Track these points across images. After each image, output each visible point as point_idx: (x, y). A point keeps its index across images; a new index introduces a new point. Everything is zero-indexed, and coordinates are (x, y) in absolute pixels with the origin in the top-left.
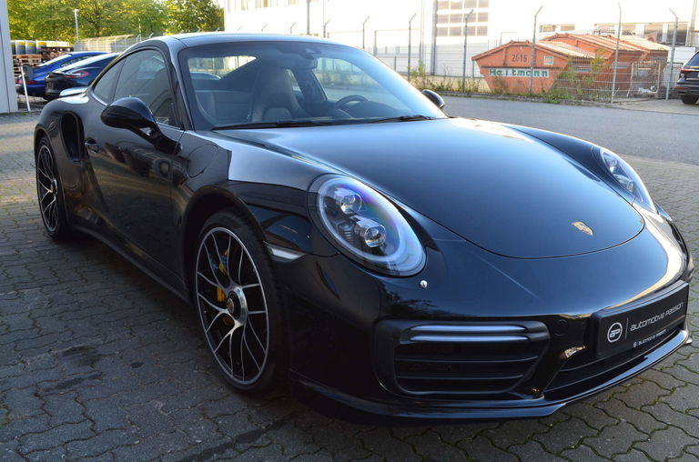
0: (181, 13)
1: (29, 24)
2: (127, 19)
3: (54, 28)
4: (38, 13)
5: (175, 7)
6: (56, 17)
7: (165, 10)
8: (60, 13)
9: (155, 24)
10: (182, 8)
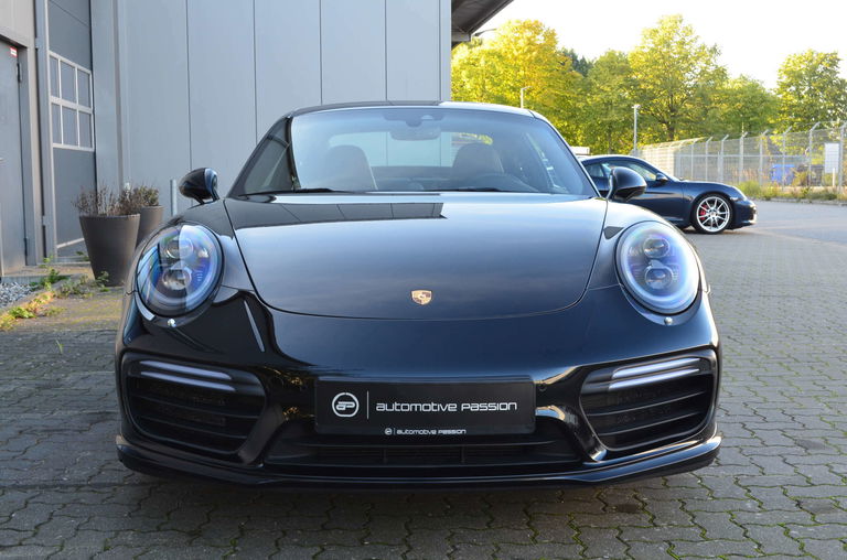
0: (799, 105)
1: (577, 127)
2: (714, 117)
3: (610, 132)
4: (590, 112)
5: (790, 97)
6: (614, 116)
7: (775, 101)
8: (619, 111)
9: (755, 123)
10: (801, 98)
